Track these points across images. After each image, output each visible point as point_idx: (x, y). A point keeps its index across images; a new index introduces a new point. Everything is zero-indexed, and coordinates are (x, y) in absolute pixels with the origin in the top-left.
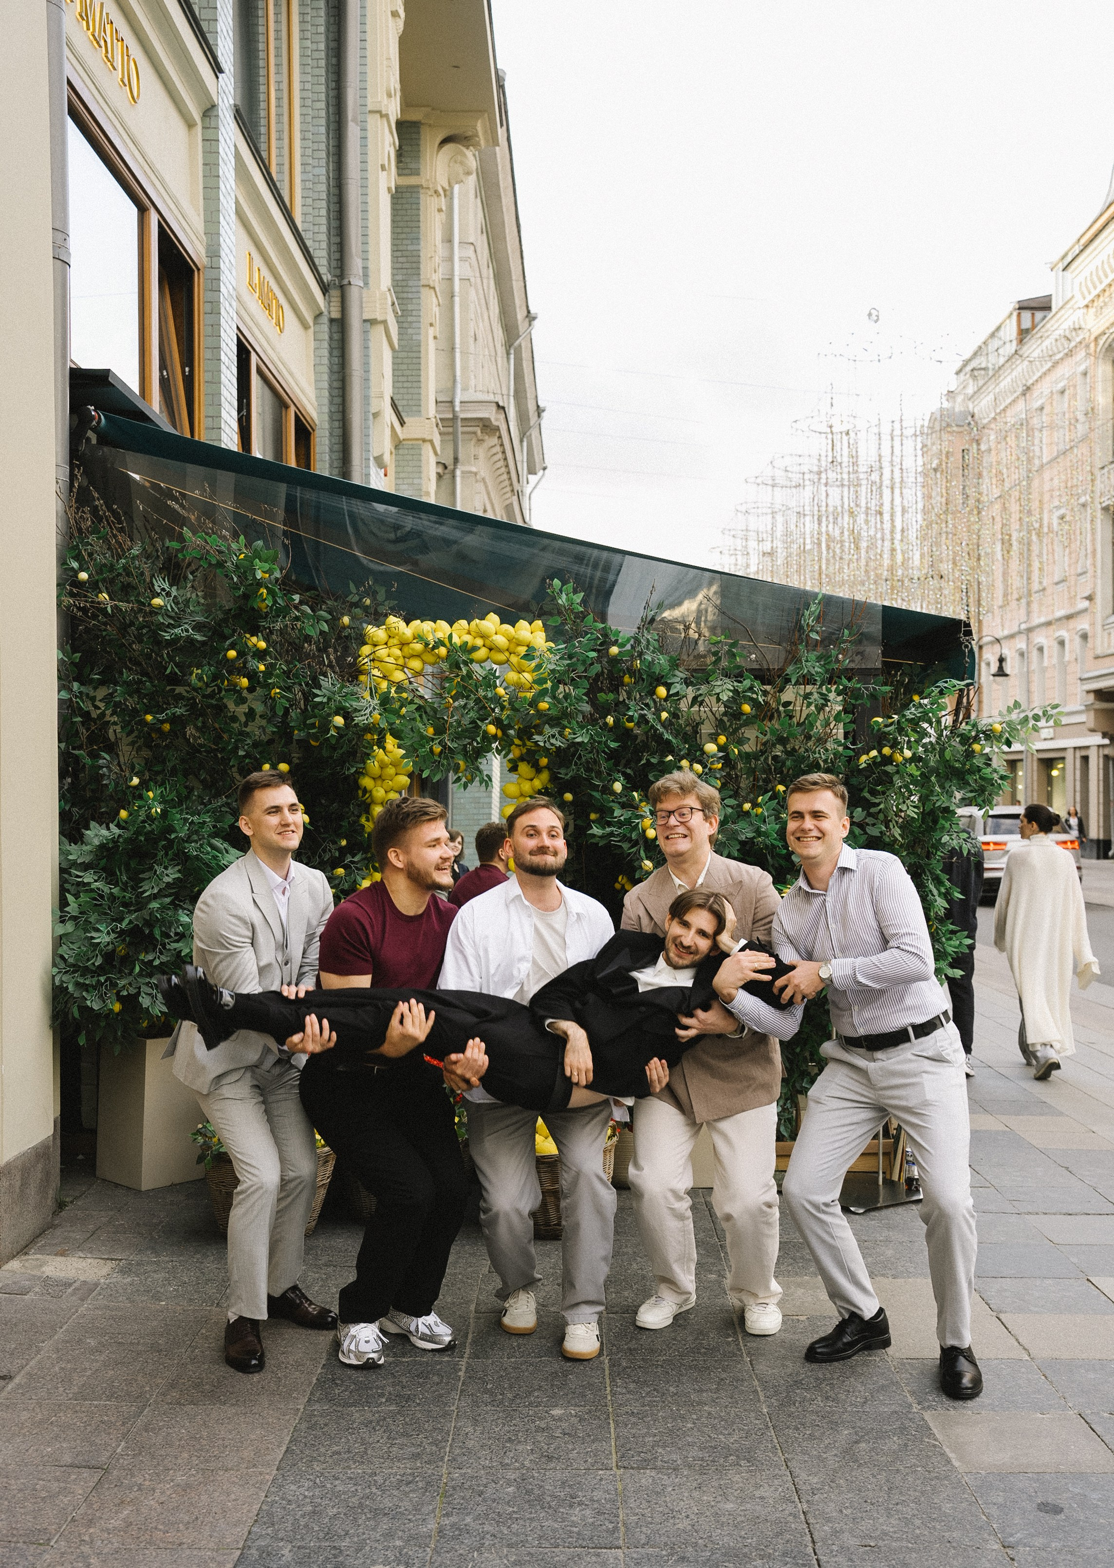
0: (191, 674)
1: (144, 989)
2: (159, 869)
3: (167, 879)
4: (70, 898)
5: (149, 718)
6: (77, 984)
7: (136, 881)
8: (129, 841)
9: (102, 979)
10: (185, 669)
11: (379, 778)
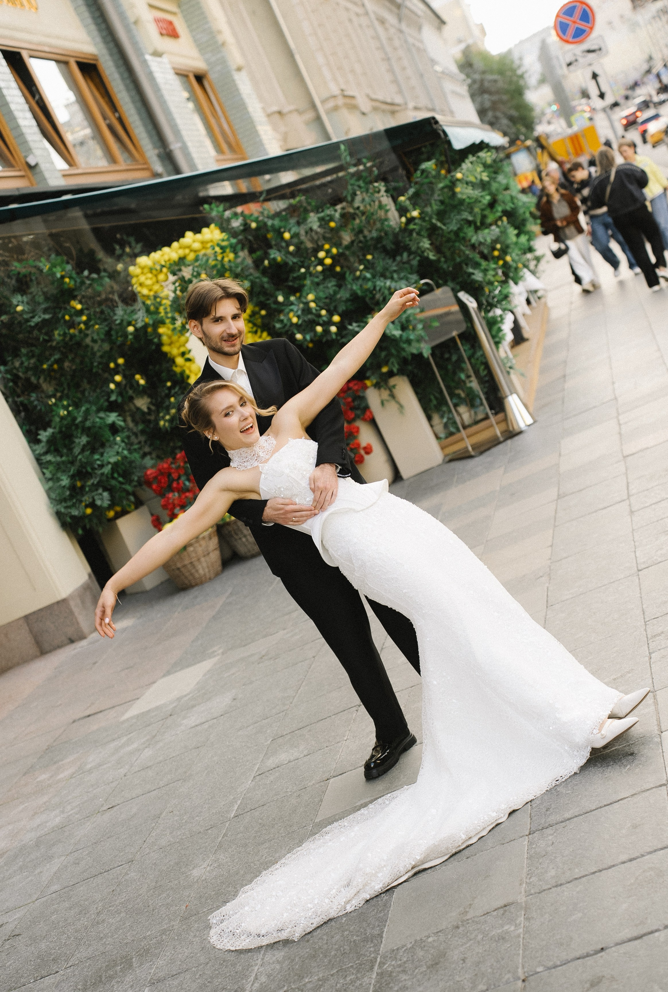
0: (54, 335)
1: (96, 497)
2: (77, 441)
3: (82, 443)
4: (45, 471)
5: (45, 366)
6: (66, 507)
7: (70, 450)
8: (60, 432)
9: (74, 501)
10: (50, 334)
11: (170, 344)
